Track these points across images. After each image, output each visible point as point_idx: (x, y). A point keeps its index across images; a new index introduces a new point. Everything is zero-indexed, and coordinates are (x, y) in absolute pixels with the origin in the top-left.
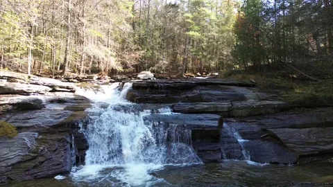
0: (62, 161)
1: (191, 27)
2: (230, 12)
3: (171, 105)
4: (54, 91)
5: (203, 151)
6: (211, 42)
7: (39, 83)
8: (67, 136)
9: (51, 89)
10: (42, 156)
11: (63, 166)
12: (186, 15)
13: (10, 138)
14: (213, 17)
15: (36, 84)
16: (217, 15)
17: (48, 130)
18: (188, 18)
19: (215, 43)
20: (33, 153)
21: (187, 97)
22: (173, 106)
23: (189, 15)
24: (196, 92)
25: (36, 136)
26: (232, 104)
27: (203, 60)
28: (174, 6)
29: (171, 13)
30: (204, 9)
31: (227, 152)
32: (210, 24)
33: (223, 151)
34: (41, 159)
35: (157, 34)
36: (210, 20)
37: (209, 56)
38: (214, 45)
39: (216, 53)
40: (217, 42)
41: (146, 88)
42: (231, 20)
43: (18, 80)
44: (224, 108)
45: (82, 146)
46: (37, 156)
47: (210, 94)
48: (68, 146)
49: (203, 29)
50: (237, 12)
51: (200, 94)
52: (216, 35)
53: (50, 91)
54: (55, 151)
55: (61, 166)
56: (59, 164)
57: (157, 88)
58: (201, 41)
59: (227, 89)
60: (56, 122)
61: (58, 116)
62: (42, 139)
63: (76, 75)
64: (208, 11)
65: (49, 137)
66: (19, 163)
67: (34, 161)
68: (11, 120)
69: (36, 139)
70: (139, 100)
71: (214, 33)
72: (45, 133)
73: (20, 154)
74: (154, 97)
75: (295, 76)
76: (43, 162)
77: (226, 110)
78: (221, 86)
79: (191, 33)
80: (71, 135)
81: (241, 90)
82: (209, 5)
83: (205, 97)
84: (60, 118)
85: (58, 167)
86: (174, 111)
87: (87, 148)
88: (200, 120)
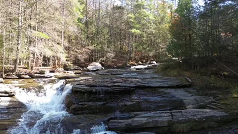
1: (134, 25)
2: (165, 13)
6: (150, 37)
12: (130, 15)
14: (151, 17)
16: (154, 16)
18: (131, 18)
19: (152, 38)
23: (132, 16)
27: (143, 51)
28: (120, 8)
29: (117, 14)
30: (144, 10)
32: (149, 22)
35: (106, 31)
36: (149, 19)
37: (148, 49)
38: (152, 39)
39: (154, 45)
40: (154, 37)
42: (165, 19)
47: (149, 102)
49: (143, 27)
50: (170, 12)
52: (154, 31)
57: (96, 93)
58: (141, 36)
63: (28, 71)
64: (147, 13)
71: (152, 29)
75: (226, 73)
77: (166, 124)
78: (162, 90)
79: (133, 30)
81: (179, 94)
82: (148, 7)
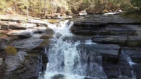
0: (34, 70)
3: (92, 37)
4: (38, 26)
5: (107, 69)
7: (31, 22)
8: (38, 55)
9: (36, 25)
10: (26, 67)
11: (34, 74)
13: (14, 55)
15: (30, 23)
17: (30, 51)
20: (22, 65)
21: (102, 32)
22: (93, 38)
24: (107, 29)
25: (25, 54)
26: (128, 38)
27: (114, 3)
31: (122, 71)
33: (119, 70)
34: (25, 69)
41: (80, 26)
43: (22, 22)
44: (123, 40)
45: (45, 60)
46: (24, 67)
47: (115, 31)
48: (39, 61)
51: (109, 31)
53: (36, 26)
54: (32, 64)
55: (33, 74)
56: (33, 73)
57: (86, 26)
59: (125, 27)
60: (34, 46)
61: (36, 43)
62: (27, 56)
65: (30, 55)
66: (15, 70)
67: (22, 69)
68: (16, 44)
69: (25, 56)
70: (76, 33)
72: (29, 52)
73: (17, 65)
74: (84, 32)
76: (25, 71)
77: (124, 42)
78: (124, 25)
80: (40, 54)
81: (134, 27)
83: (112, 33)
84: (37, 44)
85: (32, 74)
86: (94, 42)
87: (47, 62)
88: (108, 49)
